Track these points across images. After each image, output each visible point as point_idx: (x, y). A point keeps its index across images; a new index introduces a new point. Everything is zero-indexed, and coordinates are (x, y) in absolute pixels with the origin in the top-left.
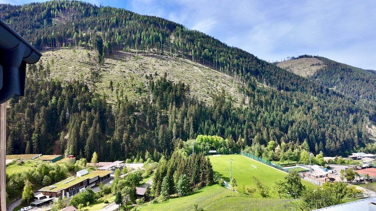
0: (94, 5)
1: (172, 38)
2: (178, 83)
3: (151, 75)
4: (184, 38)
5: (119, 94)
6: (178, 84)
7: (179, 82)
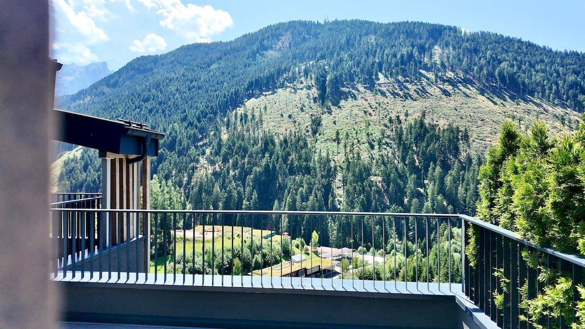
0: (316, 23)
1: (437, 50)
2: (446, 127)
3: (398, 117)
4: (460, 48)
5: (348, 148)
6: (447, 129)
7: (449, 125)
